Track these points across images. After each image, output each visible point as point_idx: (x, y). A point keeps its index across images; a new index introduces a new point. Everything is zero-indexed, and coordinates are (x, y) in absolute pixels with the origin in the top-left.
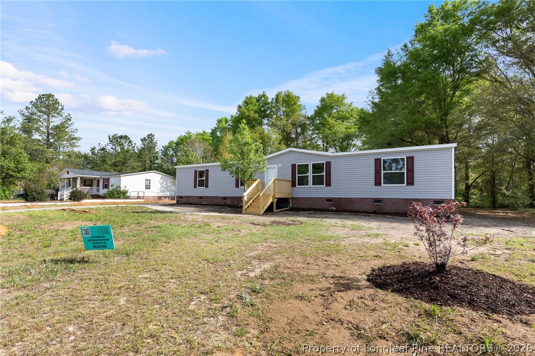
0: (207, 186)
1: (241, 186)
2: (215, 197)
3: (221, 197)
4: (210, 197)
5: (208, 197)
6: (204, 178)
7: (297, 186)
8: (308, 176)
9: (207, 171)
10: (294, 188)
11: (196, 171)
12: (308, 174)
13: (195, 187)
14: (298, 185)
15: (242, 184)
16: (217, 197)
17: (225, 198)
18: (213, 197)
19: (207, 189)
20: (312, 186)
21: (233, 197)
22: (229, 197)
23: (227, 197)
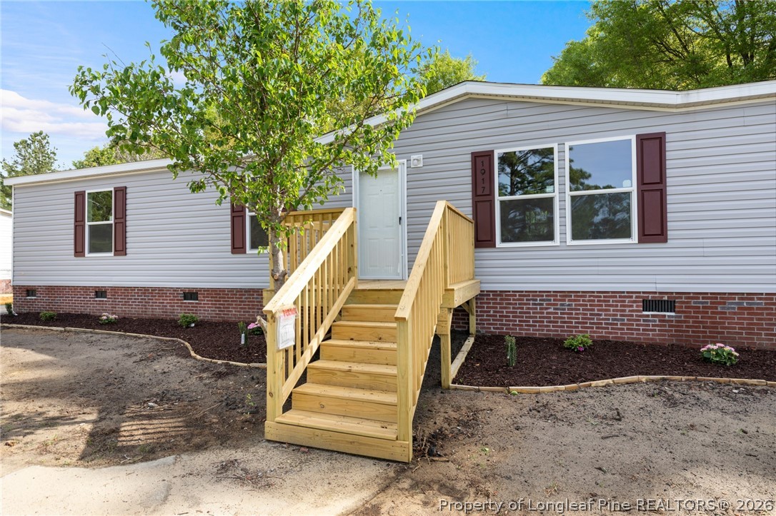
0: (121, 250)
1: (254, 246)
2: (154, 289)
3: (176, 290)
4: (133, 289)
5: (126, 289)
6: (112, 221)
7: (499, 244)
8: (551, 200)
9: (121, 192)
10: (486, 253)
11: (79, 196)
12: (553, 192)
13: (79, 252)
14: (503, 241)
15: (260, 239)
16: (161, 291)
17: (191, 294)
18: (145, 290)
19: (121, 259)
20: (570, 242)
21: (222, 290)
22: (207, 290)
23: (201, 289)
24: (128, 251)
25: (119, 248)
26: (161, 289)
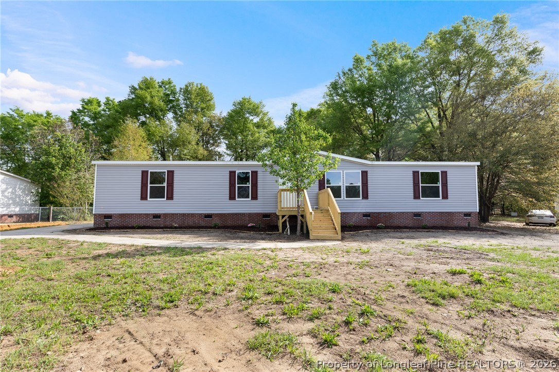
0: (171, 198)
1: (239, 198)
3: (201, 214)
4: (177, 214)
5: (173, 214)
6: (165, 185)
8: (340, 187)
9: (171, 173)
13: (144, 198)
17: (209, 216)
18: (184, 215)
19: (170, 201)
20: (345, 199)
21: (225, 214)
22: (216, 214)
23: (213, 214)
24: (174, 198)
25: (170, 196)
26: (192, 214)
